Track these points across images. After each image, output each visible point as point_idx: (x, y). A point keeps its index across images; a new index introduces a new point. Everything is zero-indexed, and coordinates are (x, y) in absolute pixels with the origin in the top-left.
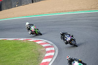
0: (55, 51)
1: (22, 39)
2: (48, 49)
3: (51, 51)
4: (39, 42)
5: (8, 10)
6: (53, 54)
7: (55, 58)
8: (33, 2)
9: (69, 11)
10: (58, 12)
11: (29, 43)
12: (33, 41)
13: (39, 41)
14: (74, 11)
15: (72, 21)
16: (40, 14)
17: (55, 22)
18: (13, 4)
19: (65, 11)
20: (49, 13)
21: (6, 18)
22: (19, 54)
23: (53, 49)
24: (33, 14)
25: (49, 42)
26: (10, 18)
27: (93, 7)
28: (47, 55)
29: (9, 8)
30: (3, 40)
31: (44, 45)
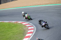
0: (34, 29)
1: (14, 22)
2: (30, 28)
3: (32, 29)
5: (5, 4)
9: (43, 4)
10: (36, 5)
11: (18, 24)
12: (20, 23)
13: (24, 23)
14: (46, 4)
15: (45, 11)
16: (25, 6)
17: (34, 11)
19: (40, 5)
20: (30, 5)
21: (4, 9)
23: (33, 28)
24: (21, 6)
25: (30, 23)
26: (6, 8)
27: (57, 2)
29: (5, 3)
30: (2, 22)
31: (27, 26)
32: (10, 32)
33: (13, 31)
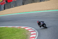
1: (17, 27)
2: (32, 33)
3: (34, 34)
4: (27, 29)
6: (35, 36)
7: (36, 38)
8: (23, 5)
10: (38, 11)
11: (21, 29)
12: (23, 28)
16: (27, 12)
18: (12, 6)
21: (7, 14)
22: (15, 35)
25: (33, 29)
26: (10, 14)
28: (31, 36)
30: (6, 27)
32: (14, 37)
33: (16, 36)
